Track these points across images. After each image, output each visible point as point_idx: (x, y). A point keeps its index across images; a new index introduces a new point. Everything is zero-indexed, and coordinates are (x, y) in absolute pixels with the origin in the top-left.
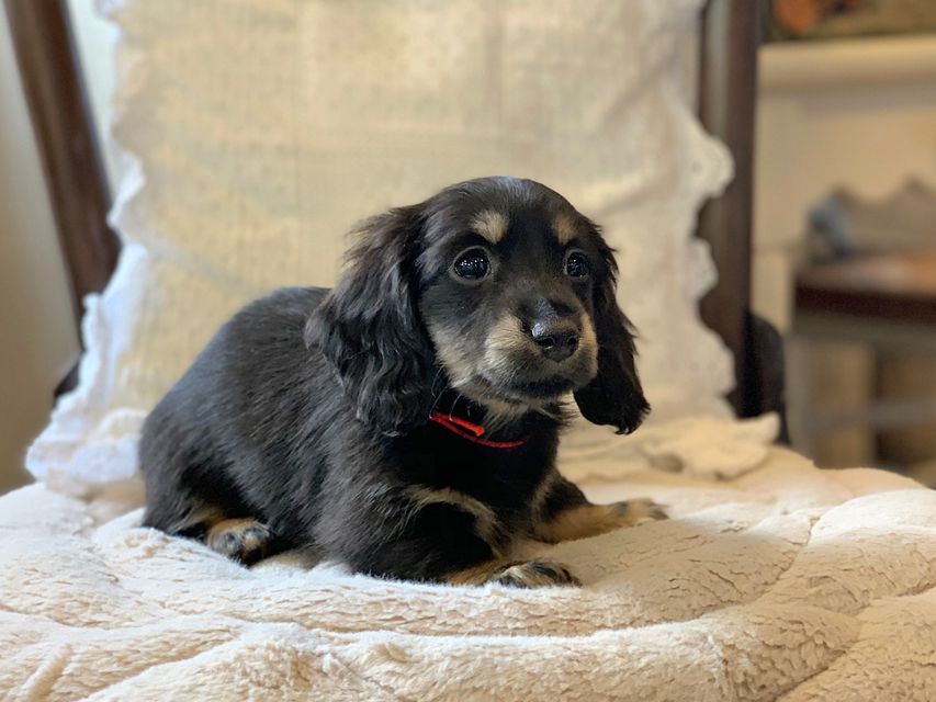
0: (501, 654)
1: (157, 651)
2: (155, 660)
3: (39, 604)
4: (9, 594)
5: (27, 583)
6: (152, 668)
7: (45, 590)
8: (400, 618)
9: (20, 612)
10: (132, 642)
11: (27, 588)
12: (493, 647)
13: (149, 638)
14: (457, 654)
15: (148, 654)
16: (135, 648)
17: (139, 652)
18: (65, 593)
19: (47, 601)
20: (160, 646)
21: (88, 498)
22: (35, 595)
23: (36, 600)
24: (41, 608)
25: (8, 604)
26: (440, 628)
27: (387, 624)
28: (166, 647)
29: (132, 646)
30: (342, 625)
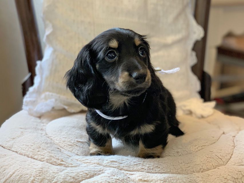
0: (172, 180)
1: (84, 176)
2: (84, 179)
3: (44, 158)
4: (34, 154)
5: (39, 151)
6: (84, 181)
7: (45, 154)
8: (144, 169)
9: (38, 160)
10: (76, 173)
11: (39, 153)
12: (170, 177)
13: (81, 172)
14: (162, 179)
15: (82, 177)
16: (78, 175)
17: (79, 176)
18: (51, 155)
19: (46, 157)
20: (85, 174)
21: (40, 117)
22: (42, 155)
23: (42, 157)
24: (45, 159)
25: (34, 157)
26: (155, 172)
27: (141, 170)
28: (86, 175)
29: (77, 174)
30: (129, 170)
